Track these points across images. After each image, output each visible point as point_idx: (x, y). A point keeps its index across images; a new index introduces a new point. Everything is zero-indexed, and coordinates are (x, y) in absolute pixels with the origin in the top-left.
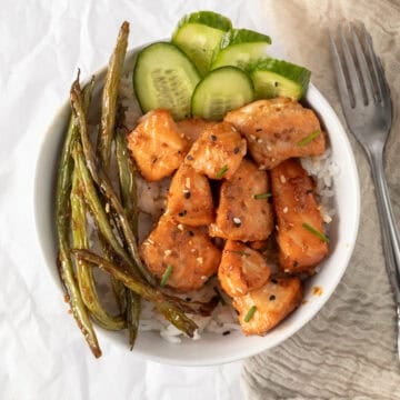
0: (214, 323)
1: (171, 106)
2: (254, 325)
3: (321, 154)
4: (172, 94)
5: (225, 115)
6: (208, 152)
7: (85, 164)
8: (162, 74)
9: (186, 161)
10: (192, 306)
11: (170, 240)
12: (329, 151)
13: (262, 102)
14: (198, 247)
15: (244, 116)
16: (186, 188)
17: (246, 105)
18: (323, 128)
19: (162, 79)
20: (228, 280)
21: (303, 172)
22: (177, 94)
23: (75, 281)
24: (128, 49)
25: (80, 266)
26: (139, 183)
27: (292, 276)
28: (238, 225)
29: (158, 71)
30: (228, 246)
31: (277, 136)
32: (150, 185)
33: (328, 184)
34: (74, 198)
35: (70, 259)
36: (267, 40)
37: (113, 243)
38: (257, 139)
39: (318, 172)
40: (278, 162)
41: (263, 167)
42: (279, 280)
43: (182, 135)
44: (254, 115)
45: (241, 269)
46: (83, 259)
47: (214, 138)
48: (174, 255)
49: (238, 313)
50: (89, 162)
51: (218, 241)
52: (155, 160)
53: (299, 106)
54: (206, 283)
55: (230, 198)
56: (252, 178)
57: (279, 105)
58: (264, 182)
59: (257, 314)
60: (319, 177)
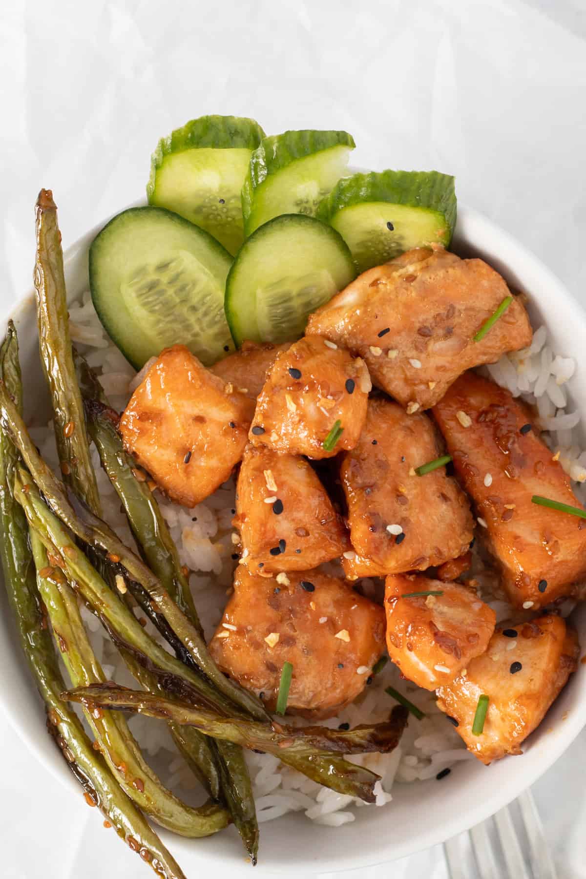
0: (413, 760)
1: (189, 337)
2: (494, 737)
3: (528, 345)
4: (185, 310)
5: (306, 321)
6: (292, 406)
7: (49, 508)
8: (152, 277)
9: (254, 439)
10: (355, 736)
11: (270, 612)
12: (541, 333)
13: (375, 273)
14: (331, 610)
15: (345, 313)
16: (270, 494)
17: (342, 288)
18: (515, 289)
19: (152, 286)
20: (413, 657)
21: (501, 393)
22: (194, 309)
23: (97, 755)
24: (65, 246)
25: (98, 722)
26: (170, 515)
27: (542, 613)
28: (398, 539)
29: (141, 271)
30: (391, 588)
31: (424, 333)
32: (195, 512)
33: (561, 403)
34: (45, 585)
35: (73, 715)
36: (343, 140)
37: (152, 653)
38: (386, 351)
39: (533, 384)
40: (444, 387)
41: (414, 407)
42: (519, 629)
43: (230, 389)
44: (365, 303)
45: (431, 624)
46: (99, 706)
47: (296, 373)
48: (286, 641)
49: (455, 722)
50: (53, 501)
51: (367, 586)
52: (187, 455)
53: (451, 258)
54: (371, 681)
55: (367, 488)
56: (400, 436)
57: (411, 269)
58: (427, 437)
59: (494, 712)
60: (538, 392)
